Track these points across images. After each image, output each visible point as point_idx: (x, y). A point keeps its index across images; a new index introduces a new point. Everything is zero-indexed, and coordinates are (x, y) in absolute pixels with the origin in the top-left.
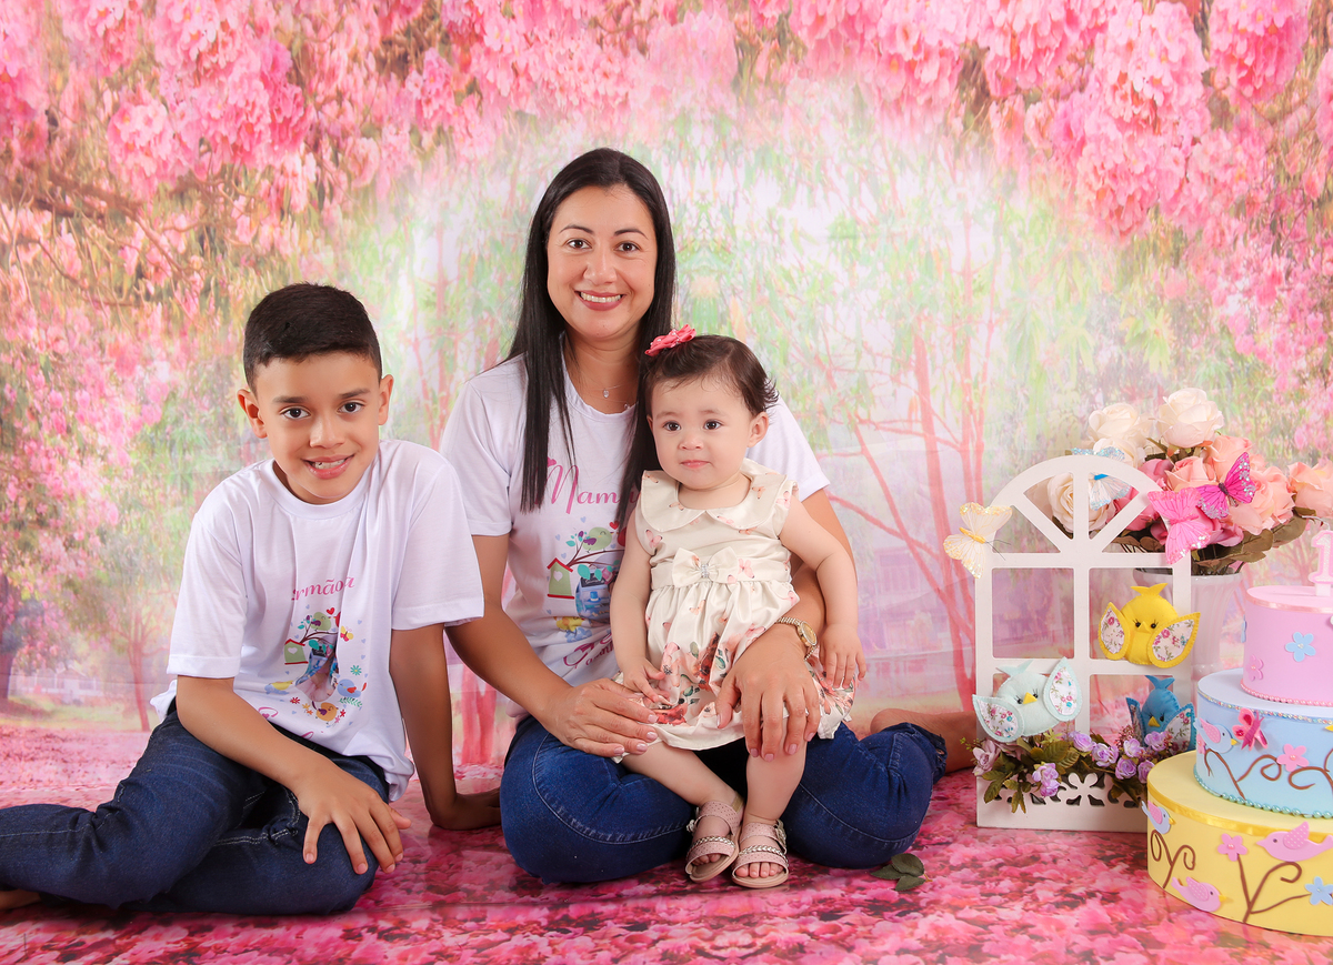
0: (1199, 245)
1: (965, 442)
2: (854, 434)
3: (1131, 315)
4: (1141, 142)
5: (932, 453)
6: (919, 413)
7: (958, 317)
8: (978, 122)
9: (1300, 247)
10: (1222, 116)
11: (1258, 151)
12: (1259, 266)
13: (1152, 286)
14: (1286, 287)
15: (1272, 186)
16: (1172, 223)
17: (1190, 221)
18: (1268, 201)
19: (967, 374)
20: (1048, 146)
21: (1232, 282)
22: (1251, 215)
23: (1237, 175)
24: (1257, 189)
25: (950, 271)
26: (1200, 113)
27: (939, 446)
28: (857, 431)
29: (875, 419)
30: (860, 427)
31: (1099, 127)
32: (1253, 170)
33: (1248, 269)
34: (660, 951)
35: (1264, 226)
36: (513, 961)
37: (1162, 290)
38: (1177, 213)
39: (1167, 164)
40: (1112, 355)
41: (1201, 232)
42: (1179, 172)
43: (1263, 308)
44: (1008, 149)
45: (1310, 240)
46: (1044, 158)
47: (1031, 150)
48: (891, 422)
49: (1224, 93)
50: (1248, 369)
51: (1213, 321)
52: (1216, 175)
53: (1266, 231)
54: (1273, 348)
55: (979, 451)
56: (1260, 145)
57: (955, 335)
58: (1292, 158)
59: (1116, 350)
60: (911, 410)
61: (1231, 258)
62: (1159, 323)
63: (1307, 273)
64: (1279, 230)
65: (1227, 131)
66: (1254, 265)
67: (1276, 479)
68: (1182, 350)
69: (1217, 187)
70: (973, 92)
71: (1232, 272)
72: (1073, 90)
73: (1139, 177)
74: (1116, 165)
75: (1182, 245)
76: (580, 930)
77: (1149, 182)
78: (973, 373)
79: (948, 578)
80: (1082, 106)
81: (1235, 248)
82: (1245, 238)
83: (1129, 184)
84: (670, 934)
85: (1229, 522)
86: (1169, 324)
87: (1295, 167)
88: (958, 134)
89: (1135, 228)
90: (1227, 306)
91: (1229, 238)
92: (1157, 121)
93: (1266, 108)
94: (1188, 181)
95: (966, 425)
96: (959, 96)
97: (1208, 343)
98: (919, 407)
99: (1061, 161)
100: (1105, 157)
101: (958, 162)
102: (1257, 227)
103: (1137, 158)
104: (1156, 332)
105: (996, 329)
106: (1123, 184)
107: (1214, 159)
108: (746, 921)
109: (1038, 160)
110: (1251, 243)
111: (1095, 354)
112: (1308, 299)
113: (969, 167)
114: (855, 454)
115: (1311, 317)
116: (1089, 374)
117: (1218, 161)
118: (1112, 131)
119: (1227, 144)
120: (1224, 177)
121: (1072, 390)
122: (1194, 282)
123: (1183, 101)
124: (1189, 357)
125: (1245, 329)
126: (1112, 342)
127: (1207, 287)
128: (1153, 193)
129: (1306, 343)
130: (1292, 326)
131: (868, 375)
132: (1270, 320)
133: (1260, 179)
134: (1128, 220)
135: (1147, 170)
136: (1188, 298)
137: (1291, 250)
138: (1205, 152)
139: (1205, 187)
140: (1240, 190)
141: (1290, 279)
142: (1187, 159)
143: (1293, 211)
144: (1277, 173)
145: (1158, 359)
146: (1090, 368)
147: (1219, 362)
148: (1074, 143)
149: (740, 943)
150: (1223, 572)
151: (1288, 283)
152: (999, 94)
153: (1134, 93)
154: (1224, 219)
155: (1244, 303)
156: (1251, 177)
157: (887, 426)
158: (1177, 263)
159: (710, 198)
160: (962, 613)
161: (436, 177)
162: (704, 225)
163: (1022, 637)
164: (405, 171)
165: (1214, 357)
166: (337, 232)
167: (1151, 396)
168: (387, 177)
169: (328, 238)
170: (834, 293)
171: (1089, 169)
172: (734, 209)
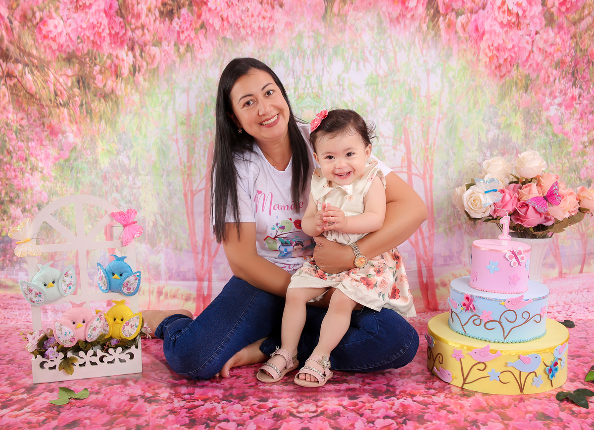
0: (537, 82)
1: (425, 174)
3: (504, 115)
4: (511, 33)
5: (410, 180)
6: (406, 163)
7: (424, 117)
8: (434, 26)
9: (586, 83)
10: (550, 20)
11: (566, 38)
12: (565, 92)
13: (514, 102)
14: (579, 102)
15: (573, 54)
16: (525, 72)
17: (533, 71)
18: (571, 62)
19: (427, 143)
20: (467, 36)
21: (553, 100)
22: (563, 68)
23: (556, 49)
24: (566, 56)
25: (420, 96)
26: (540, 19)
27: (413, 176)
31: (491, 26)
32: (564, 46)
33: (560, 93)
34: (273, 413)
35: (569, 73)
36: (204, 416)
37: (519, 103)
38: (527, 67)
39: (523, 44)
41: (538, 76)
42: (529, 47)
43: (567, 112)
44: (448, 38)
45: (591, 80)
46: (465, 41)
47: (459, 37)
48: (393, 168)
49: (552, 10)
50: (559, 141)
51: (543, 118)
52: (547, 49)
53: (570, 76)
54: (572, 131)
55: (431, 177)
56: (568, 35)
57: (423, 126)
58: (583, 41)
59: (497, 131)
60: (403, 161)
61: (552, 88)
62: (517, 119)
63: (589, 95)
64: (576, 75)
65: (552, 28)
66: (564, 92)
67: (571, 194)
68: (528, 132)
69: (547, 55)
70: (432, 11)
71: (553, 95)
72: (479, 9)
73: (510, 50)
74: (499, 44)
75: (529, 82)
76: (237, 401)
77: (514, 52)
78: (430, 143)
80: (483, 16)
81: (554, 84)
82: (559, 79)
83: (505, 53)
84: (278, 404)
85: (548, 214)
86: (522, 119)
87: (585, 45)
88: (425, 31)
89: (507, 74)
90: (550, 112)
91: (552, 79)
92: (519, 23)
93: (571, 17)
94: (533, 52)
95: (425, 166)
96: (427, 13)
97: (540, 129)
98: (406, 160)
99: (473, 43)
100: (494, 41)
101: (424, 45)
102: (566, 74)
103: (509, 41)
104: (516, 123)
105: (441, 122)
106: (502, 53)
107: (546, 42)
108: (314, 398)
109: (462, 42)
110: (562, 81)
111: (487, 134)
112: (589, 108)
113: (429, 47)
115: (590, 117)
116: (484, 143)
117: (547, 42)
118: (497, 28)
119: (552, 34)
120: (550, 50)
121: (476, 150)
122: (534, 100)
123: (532, 14)
124: (531, 135)
125: (558, 122)
126: (495, 128)
127: (541, 102)
128: (516, 58)
129: (587, 129)
130: (581, 121)
131: (382, 147)
132: (570, 118)
133: (568, 51)
134: (504, 70)
135: (514, 47)
136: (531, 107)
137: (581, 85)
138: (541, 38)
139: (541, 55)
140: (558, 56)
141: (581, 99)
142: (533, 41)
143: (583, 66)
144: (576, 48)
145: (516, 136)
146: (484, 140)
147: (546, 138)
148: (479, 33)
149: (310, 410)
150: (544, 237)
151: (580, 101)
152: (444, 12)
153: (509, 10)
154: (550, 70)
155: (558, 110)
156: (563, 50)
158: (526, 91)
159: (311, 73)
160: (422, 252)
161: (186, 67)
162: (308, 86)
163: (449, 264)
164: (172, 63)
165: (543, 135)
166: (141, 87)
167: (513, 153)
168: (163, 65)
169: (137, 90)
170: (367, 111)
171: (486, 46)
172: (322, 77)
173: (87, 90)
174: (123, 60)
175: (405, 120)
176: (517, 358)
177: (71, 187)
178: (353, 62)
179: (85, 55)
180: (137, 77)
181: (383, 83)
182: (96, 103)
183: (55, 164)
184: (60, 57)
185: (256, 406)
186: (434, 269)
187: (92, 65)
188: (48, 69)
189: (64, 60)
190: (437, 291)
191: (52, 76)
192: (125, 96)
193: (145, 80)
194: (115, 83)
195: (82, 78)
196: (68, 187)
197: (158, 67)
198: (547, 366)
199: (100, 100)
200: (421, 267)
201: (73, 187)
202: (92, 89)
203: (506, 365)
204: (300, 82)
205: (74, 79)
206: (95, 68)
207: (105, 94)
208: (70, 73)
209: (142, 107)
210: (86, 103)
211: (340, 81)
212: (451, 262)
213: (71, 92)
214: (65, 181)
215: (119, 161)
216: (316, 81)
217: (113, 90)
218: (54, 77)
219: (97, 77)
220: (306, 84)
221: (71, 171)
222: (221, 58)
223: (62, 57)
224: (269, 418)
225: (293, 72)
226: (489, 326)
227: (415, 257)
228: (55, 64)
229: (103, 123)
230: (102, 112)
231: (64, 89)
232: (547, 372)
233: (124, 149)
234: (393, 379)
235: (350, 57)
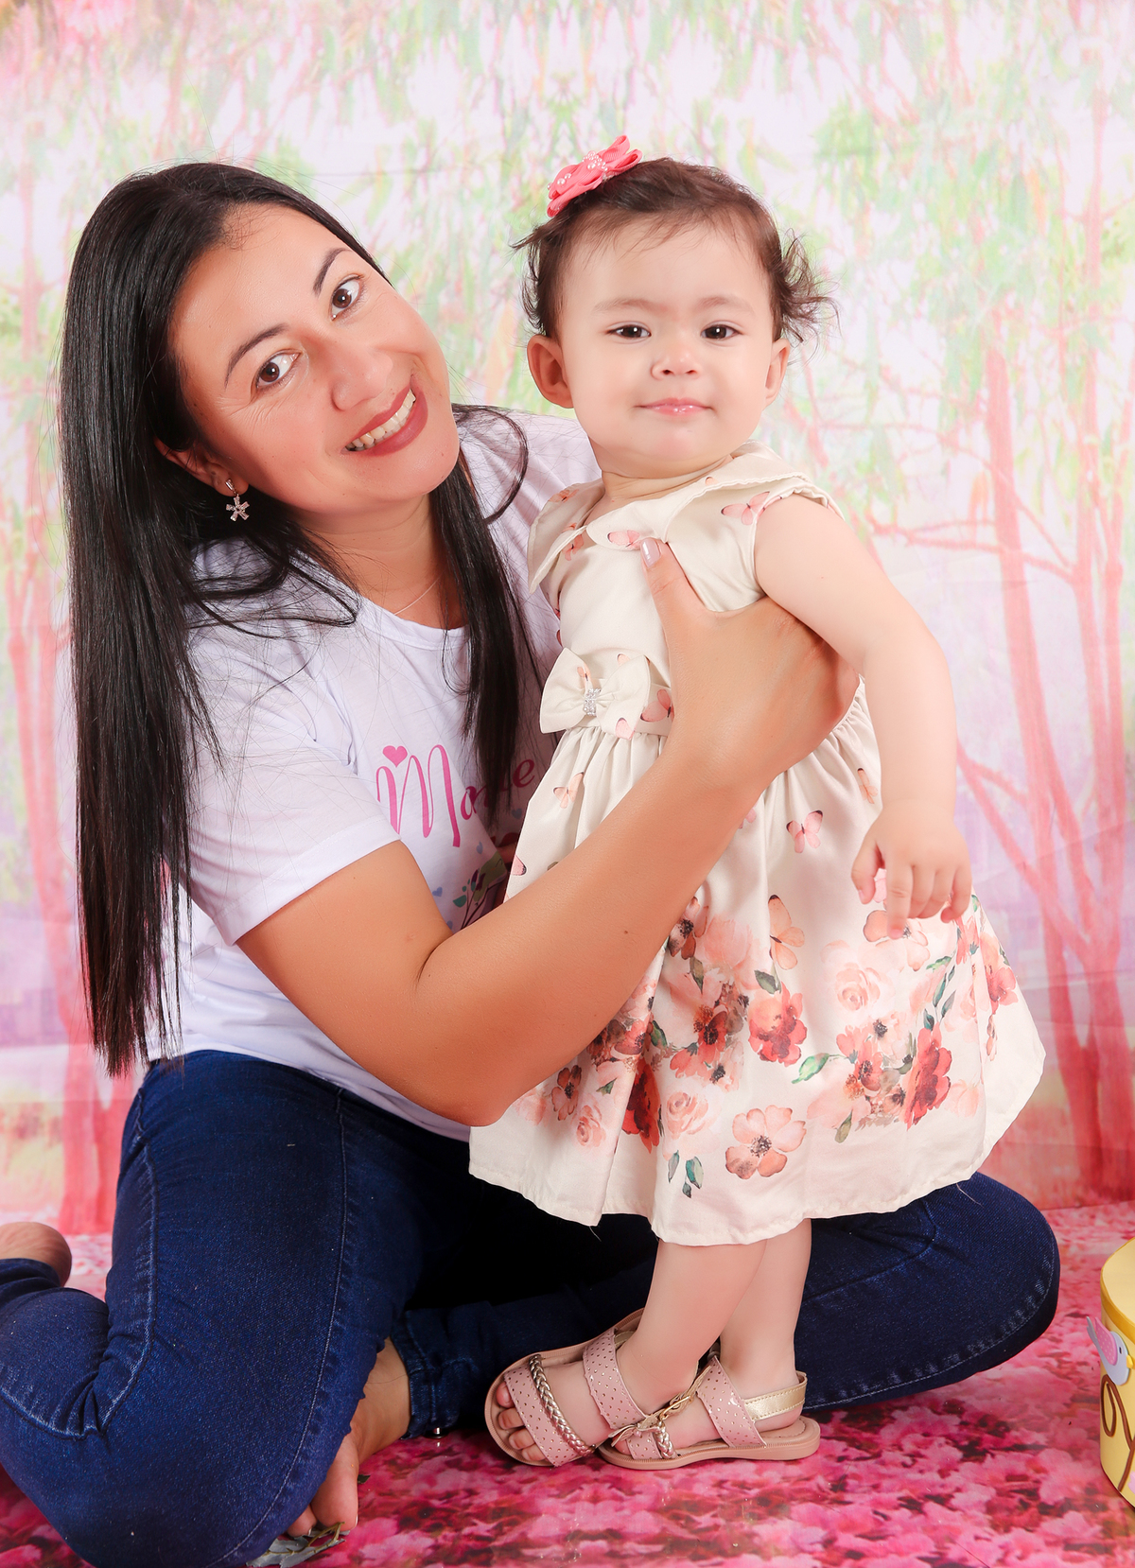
1: (1083, 563)
5: (1014, 587)
6: (991, 506)
19: (1090, 424)
25: (1061, 213)
27: (1030, 572)
29: (905, 521)
30: (878, 542)
48: (937, 527)
55: (1113, 577)
57: (1064, 345)
60: (976, 497)
78: (1103, 420)
79: (1044, 841)
95: (1085, 528)
98: (991, 494)
131: (892, 434)
157: (929, 536)
159: (578, 88)
160: (1070, 911)
162: (564, 148)
172: (625, 108)
178: (761, 49)
181: (894, 149)
200: (1064, 977)
204: (529, 132)
211: (707, 132)
216: (600, 128)
220: (554, 141)
222: (177, 32)
225: (499, 84)
227: (1040, 930)
234: (958, 1532)
235: (748, 26)
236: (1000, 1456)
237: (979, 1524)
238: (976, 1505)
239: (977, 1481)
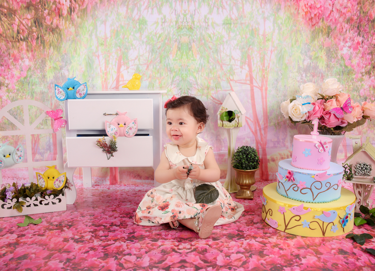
0: (335, 31)
1: (262, 87)
2: (229, 84)
3: (314, 51)
5: (252, 90)
6: (249, 78)
7: (261, 48)
9: (366, 34)
12: (353, 39)
13: (321, 43)
14: (362, 46)
15: (359, 15)
16: (327, 24)
17: (333, 24)
18: (357, 19)
19: (264, 66)
21: (345, 43)
22: (351, 23)
23: (348, 11)
24: (354, 15)
25: (259, 34)
27: (254, 88)
28: (230, 83)
29: (235, 79)
30: (231, 82)
32: (353, 9)
33: (350, 40)
34: (161, 249)
35: (355, 27)
37: (324, 44)
38: (329, 21)
39: (327, 5)
40: (308, 62)
41: (336, 27)
42: (330, 8)
43: (354, 52)
45: (369, 33)
48: (240, 80)
50: (348, 70)
51: (339, 55)
52: (342, 10)
53: (356, 29)
54: (356, 65)
55: (266, 89)
56: (356, 2)
57: (260, 54)
58: (365, 7)
59: (309, 61)
60: (247, 76)
61: (345, 36)
62: (322, 54)
63: (368, 42)
64: (360, 29)
66: (352, 39)
67: (358, 106)
68: (329, 63)
69: (342, 14)
71: (345, 40)
73: (318, 9)
74: (312, 4)
75: (330, 31)
77: (321, 10)
78: (266, 66)
79: (256, 128)
81: (346, 33)
82: (349, 30)
83: (315, 10)
84: (165, 243)
85: (343, 119)
86: (325, 55)
87: (366, 9)
89: (316, 24)
90: (343, 51)
91: (344, 30)
94: (333, 11)
95: (262, 82)
97: (337, 62)
98: (249, 76)
99: (295, 2)
100: (308, 2)
101: (263, 1)
102: (353, 27)
103: (318, 2)
104: (321, 57)
105: (273, 53)
106: (313, 10)
107: (341, 5)
108: (189, 240)
109: (288, 1)
110: (351, 32)
111: (303, 62)
112: (367, 51)
113: (266, 3)
114: (229, 90)
115: (368, 56)
116: (301, 68)
117: (342, 6)
119: (345, 1)
120: (344, 11)
121: (296, 72)
122: (333, 43)
124: (331, 65)
125: (349, 58)
126: (308, 58)
127: (337, 44)
128: (322, 14)
129: (365, 64)
130: (362, 58)
131: (233, 66)
132: (356, 56)
133: (355, 12)
134: (314, 22)
135: (321, 7)
136: (331, 47)
137: (363, 35)
138: (338, 3)
139: (338, 14)
140: (348, 15)
141: (363, 44)
142: (333, 4)
143: (365, 23)
144: (360, 11)
145: (322, 65)
146: (301, 66)
147: (340, 68)
149: (187, 248)
150: (339, 134)
154: (343, 24)
155: (349, 50)
156: (352, 11)
157: (239, 81)
158: (328, 36)
159: (187, 12)
160: (259, 139)
161: (104, 6)
162: (185, 21)
163: (277, 147)
164: (95, 4)
165: (339, 66)
166: (76, 22)
167: (319, 76)
168: (90, 6)
169: (73, 24)
170: (223, 41)
171: (303, 5)
172: (194, 15)
173: (41, 28)
174: (63, 5)
175: (249, 49)
176: (321, 213)
177: (28, 96)
178: (215, 8)
179: (38, 3)
180: (73, 16)
181: (234, 24)
182: (47, 36)
183: (18, 81)
184: (22, 7)
185: (150, 244)
186: (267, 149)
187: (43, 10)
188: (15, 15)
189: (25, 8)
190: (268, 164)
191: (17, 20)
192: (65, 29)
193: (78, 17)
194: (59, 21)
195: (37, 19)
196: (27, 96)
197: (86, 7)
198: (341, 219)
199: (49, 34)
200: (258, 148)
201: (30, 96)
202: (44, 27)
203: (314, 217)
204: (180, 18)
205: (32, 20)
206: (45, 11)
207: (52, 29)
208: (29, 17)
209: (77, 36)
210: (41, 36)
211: (206, 20)
212: (278, 145)
213: (31, 30)
214: (25, 92)
215: (61, 74)
216: (190, 18)
217: (57, 26)
218: (19, 20)
219: (46, 17)
220: (183, 19)
221: (28, 85)
223: (23, 6)
224: (158, 253)
225: (175, 11)
226: (303, 191)
227: (255, 141)
228: (20, 12)
229: (52, 48)
230: (51, 42)
231: (26, 28)
232: (341, 222)
233: (66, 65)
234: (242, 226)
235: (213, 4)
236: (248, 216)
237: (245, 225)
238: (244, 223)
239: (244, 219)
